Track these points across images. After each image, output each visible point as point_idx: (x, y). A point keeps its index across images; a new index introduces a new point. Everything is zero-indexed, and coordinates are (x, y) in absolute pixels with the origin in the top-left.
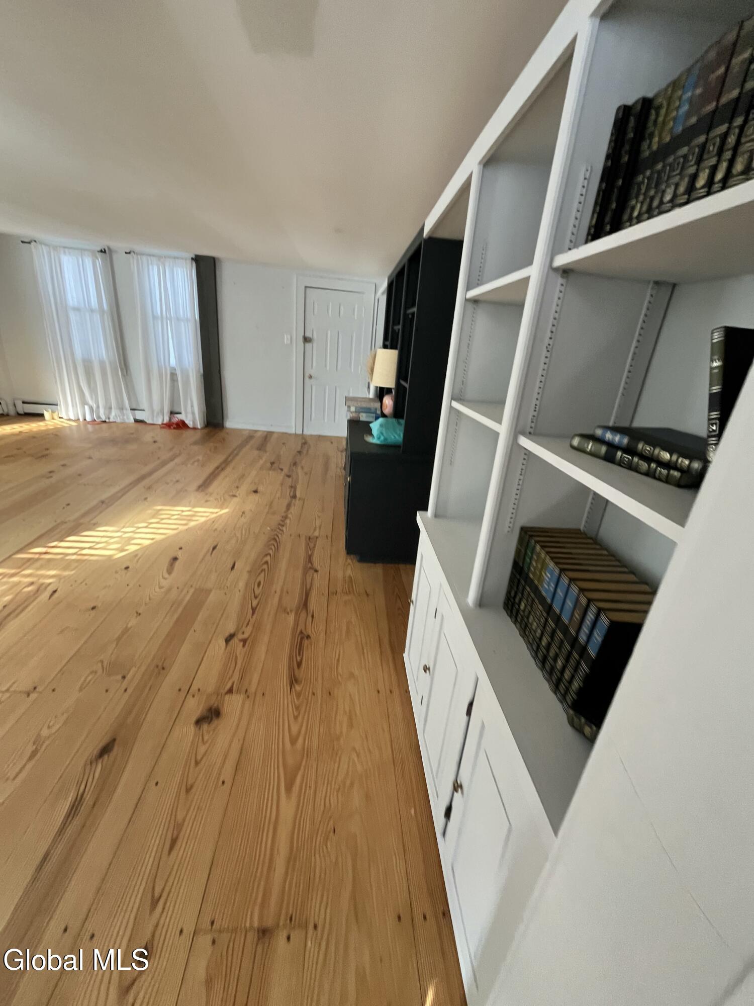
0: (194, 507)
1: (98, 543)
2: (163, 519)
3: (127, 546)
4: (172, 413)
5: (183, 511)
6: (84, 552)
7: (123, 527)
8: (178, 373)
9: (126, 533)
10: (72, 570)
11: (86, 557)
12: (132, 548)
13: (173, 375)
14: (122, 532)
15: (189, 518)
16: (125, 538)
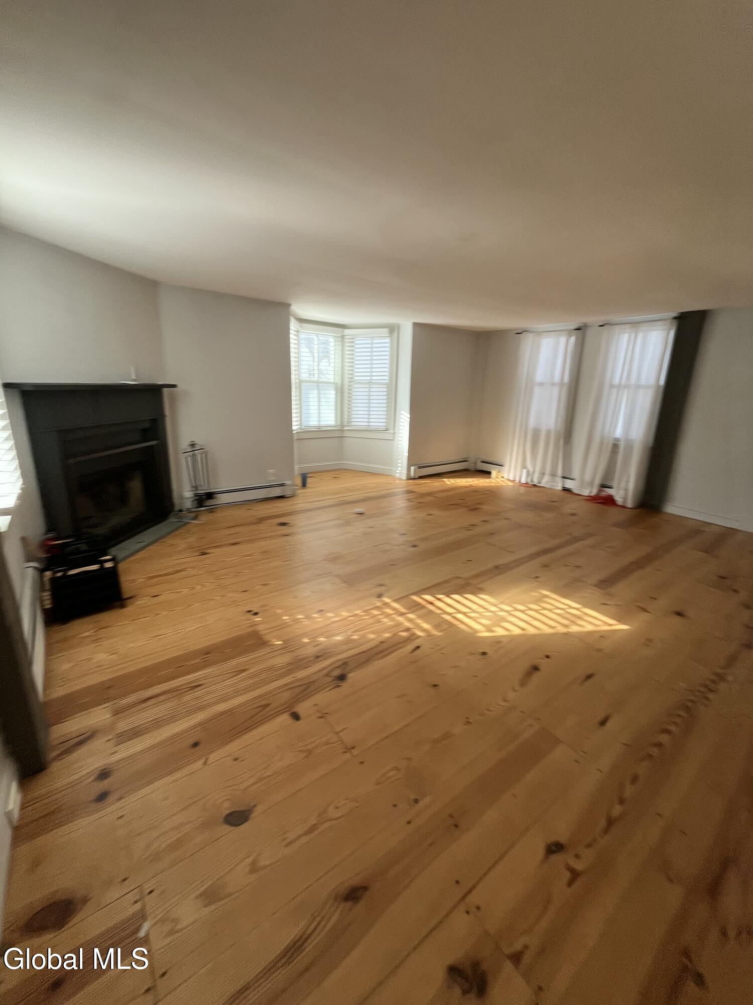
0: (585, 606)
1: (474, 611)
2: (545, 609)
3: (495, 626)
4: (603, 486)
5: (571, 607)
6: (460, 616)
7: (502, 603)
8: (622, 445)
9: (503, 610)
10: (441, 631)
11: (456, 623)
12: (500, 632)
13: (615, 446)
14: (499, 608)
15: (573, 619)
16: (499, 616)
